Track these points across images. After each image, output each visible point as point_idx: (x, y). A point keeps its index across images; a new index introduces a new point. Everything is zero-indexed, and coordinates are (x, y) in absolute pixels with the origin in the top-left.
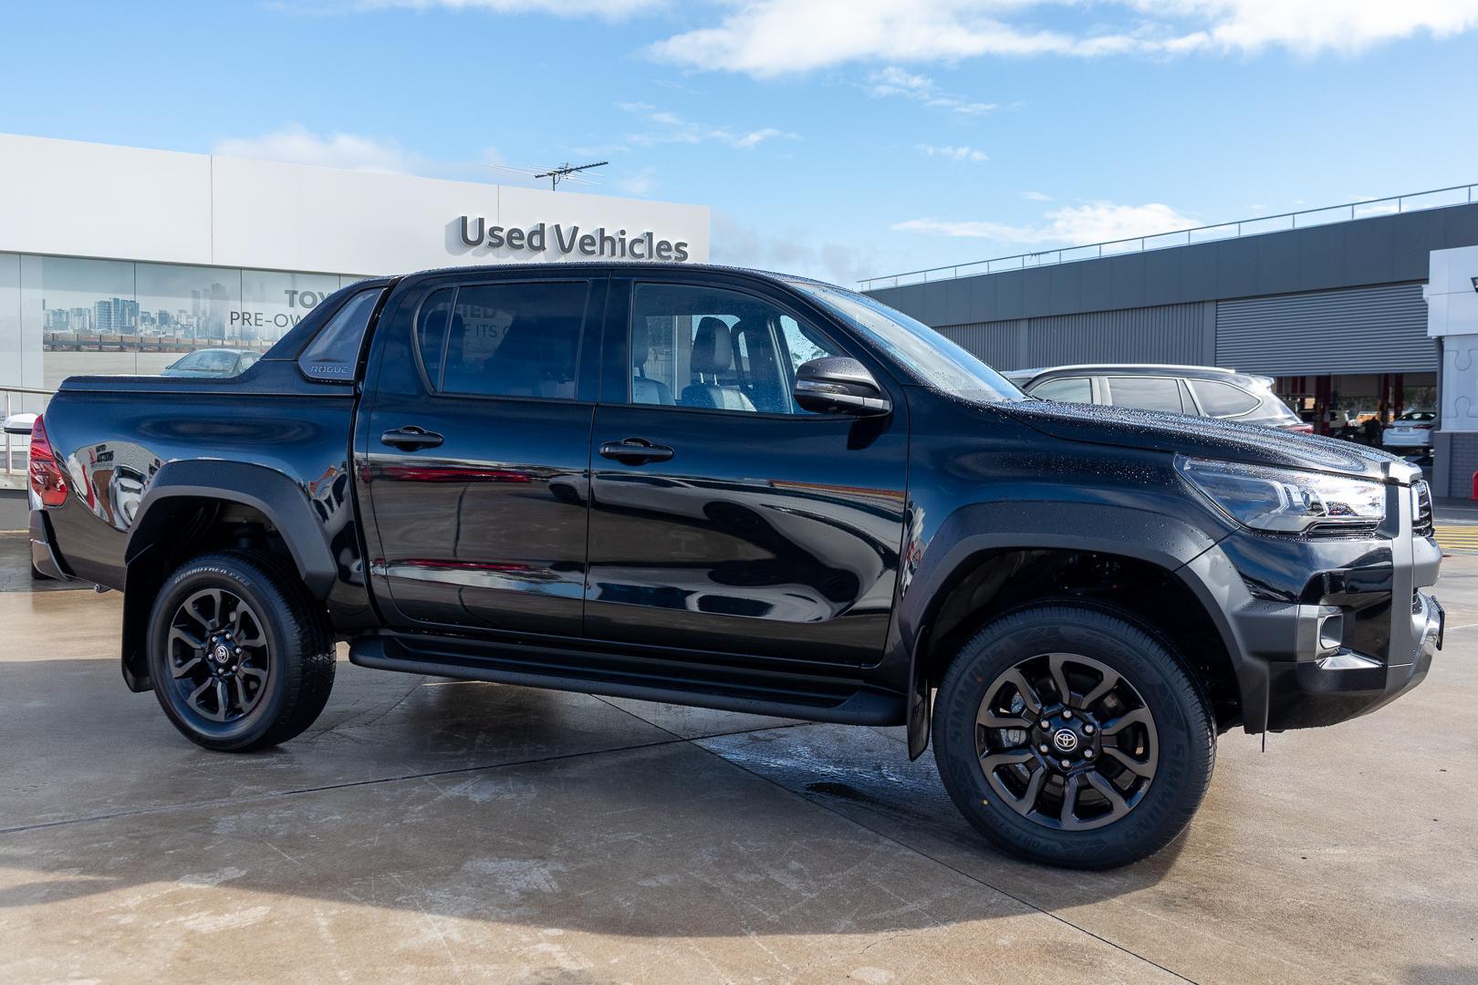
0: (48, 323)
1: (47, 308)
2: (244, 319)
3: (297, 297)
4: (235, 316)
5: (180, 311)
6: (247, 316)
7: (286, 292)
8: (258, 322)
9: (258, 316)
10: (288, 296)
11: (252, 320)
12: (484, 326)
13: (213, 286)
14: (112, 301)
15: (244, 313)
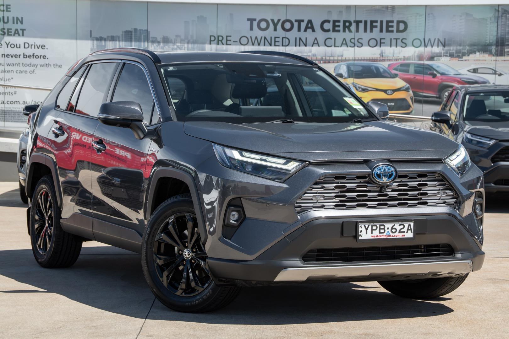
0: (93, 46)
1: (93, 36)
2: (218, 40)
3: (255, 23)
4: (213, 38)
5: (177, 36)
6: (220, 38)
7: (248, 20)
8: (229, 42)
9: (229, 38)
10: (249, 22)
11: (224, 41)
12: (397, 39)
13: (198, 17)
14: (133, 30)
15: (218, 37)
